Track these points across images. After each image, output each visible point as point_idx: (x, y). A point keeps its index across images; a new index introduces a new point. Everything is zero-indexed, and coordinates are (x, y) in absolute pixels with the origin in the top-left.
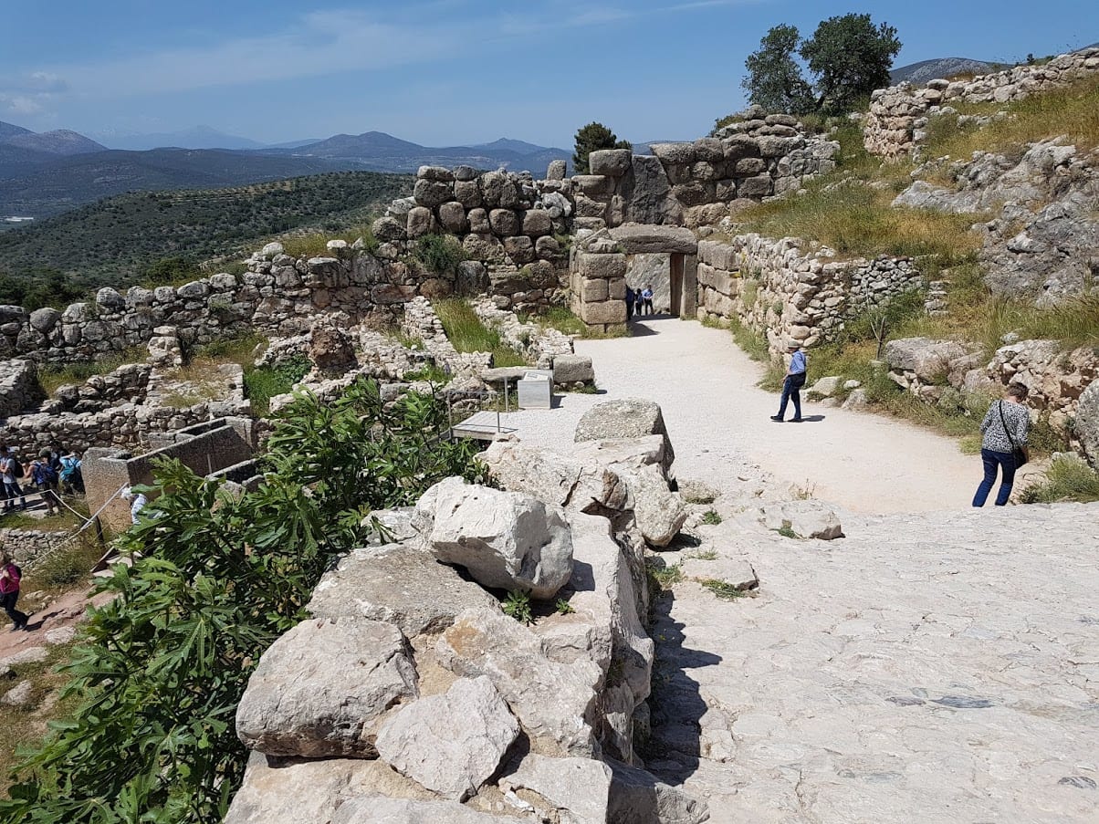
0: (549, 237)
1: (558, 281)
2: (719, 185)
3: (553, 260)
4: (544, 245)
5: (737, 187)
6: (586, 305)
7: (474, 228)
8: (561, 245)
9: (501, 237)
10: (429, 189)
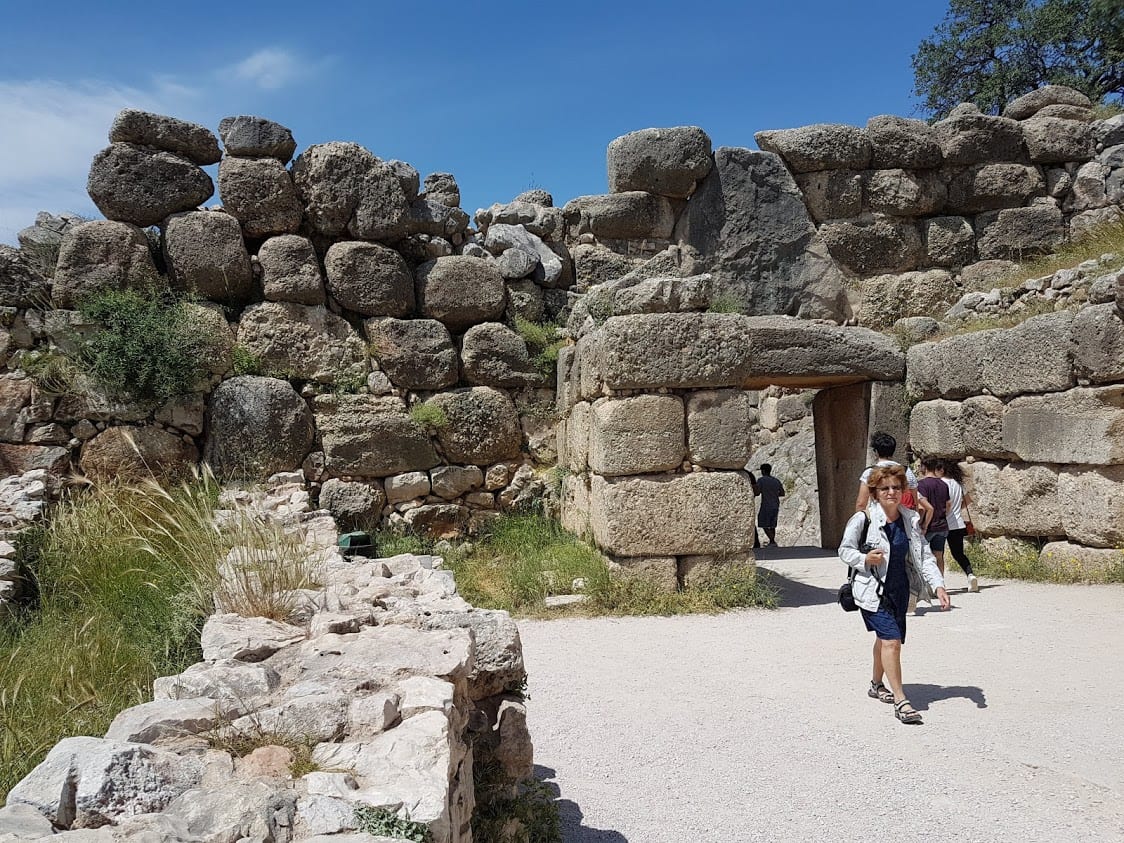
0: (498, 325)
1: (524, 446)
2: (933, 227)
3: (512, 388)
4: (484, 344)
5: (978, 234)
6: (610, 489)
7: (272, 286)
8: (533, 348)
9: (359, 319)
10: (133, 168)
